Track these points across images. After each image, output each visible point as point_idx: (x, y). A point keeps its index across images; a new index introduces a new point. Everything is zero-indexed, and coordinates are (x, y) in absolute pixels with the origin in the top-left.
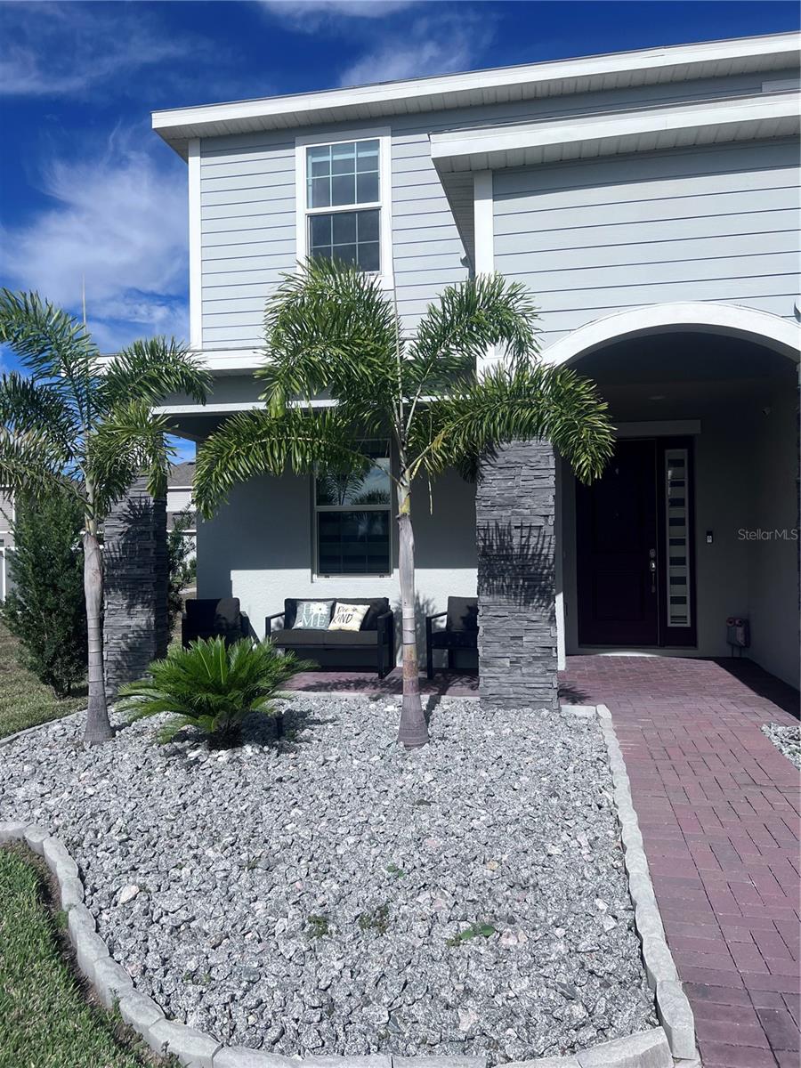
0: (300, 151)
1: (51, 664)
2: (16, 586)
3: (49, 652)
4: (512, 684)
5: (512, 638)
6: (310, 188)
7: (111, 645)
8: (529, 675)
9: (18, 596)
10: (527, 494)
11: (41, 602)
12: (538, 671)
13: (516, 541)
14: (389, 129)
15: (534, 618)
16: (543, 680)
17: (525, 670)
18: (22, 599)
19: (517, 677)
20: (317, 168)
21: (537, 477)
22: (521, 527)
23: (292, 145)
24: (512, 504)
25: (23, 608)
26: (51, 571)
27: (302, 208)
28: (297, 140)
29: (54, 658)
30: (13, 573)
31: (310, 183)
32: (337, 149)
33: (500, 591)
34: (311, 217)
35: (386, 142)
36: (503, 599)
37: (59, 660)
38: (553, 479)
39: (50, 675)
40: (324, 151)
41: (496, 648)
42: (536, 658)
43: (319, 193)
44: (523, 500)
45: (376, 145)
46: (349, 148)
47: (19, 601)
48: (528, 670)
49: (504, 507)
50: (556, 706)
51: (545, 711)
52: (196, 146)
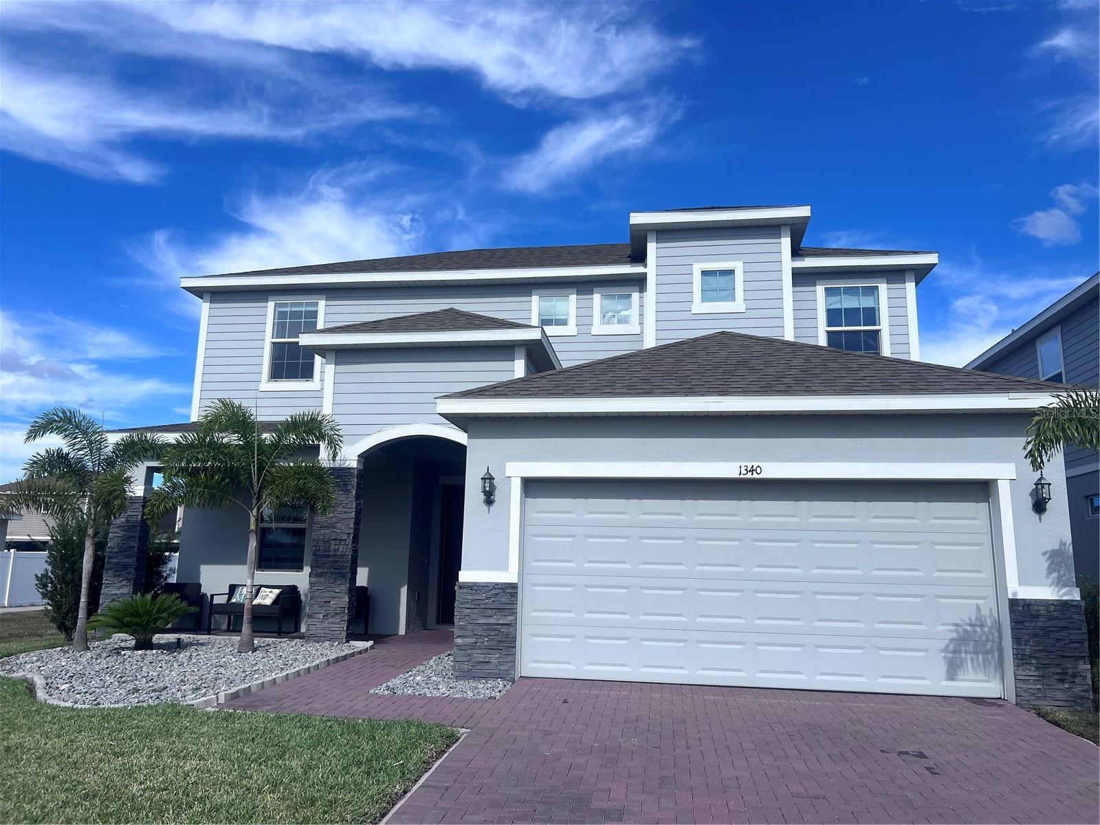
0: (271, 305)
1: (64, 618)
2: (50, 568)
3: (64, 610)
4: (323, 629)
5: (326, 602)
6: (276, 326)
7: (104, 605)
8: (332, 623)
9: (50, 574)
10: (341, 521)
11: (64, 578)
12: (337, 621)
13: (332, 546)
14: (324, 297)
15: (337, 591)
16: (338, 626)
17: (330, 620)
18: (52, 576)
19: (326, 625)
20: (281, 315)
21: (345, 512)
22: (335, 539)
23: (266, 300)
24: (332, 526)
25: (52, 582)
26: (72, 559)
27: (269, 339)
28: (270, 298)
29: (67, 614)
30: (49, 560)
31: (276, 323)
32: (293, 305)
33: (322, 575)
34: (274, 343)
35: (322, 304)
36: (322, 580)
37: (70, 615)
38: (354, 513)
39: (63, 624)
40: (286, 305)
41: (316, 608)
42: (337, 614)
43: (280, 329)
44: (338, 525)
45: (316, 304)
46: (301, 305)
47: (50, 577)
48: (333, 620)
49: (327, 528)
50: (344, 641)
51: (337, 643)
52: (208, 297)
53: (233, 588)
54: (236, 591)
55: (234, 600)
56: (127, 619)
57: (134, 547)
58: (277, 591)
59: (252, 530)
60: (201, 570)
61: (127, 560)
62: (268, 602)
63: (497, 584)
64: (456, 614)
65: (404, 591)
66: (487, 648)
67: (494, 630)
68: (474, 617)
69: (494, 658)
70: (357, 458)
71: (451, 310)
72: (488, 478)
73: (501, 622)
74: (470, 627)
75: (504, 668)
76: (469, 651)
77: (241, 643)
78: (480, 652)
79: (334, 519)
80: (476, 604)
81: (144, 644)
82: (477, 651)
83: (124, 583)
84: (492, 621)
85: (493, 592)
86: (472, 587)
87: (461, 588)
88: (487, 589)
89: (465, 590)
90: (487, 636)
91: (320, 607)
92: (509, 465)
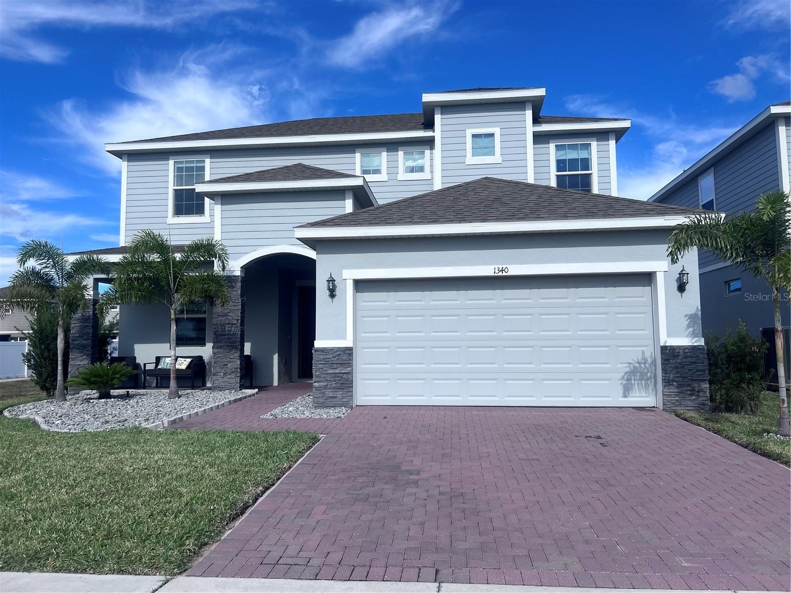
0: (171, 162)
1: (45, 381)
2: (32, 349)
3: (44, 376)
4: (224, 382)
5: (225, 365)
6: (176, 178)
7: (72, 372)
8: (230, 378)
9: (32, 353)
10: (231, 311)
11: (42, 355)
12: (233, 377)
13: (227, 329)
14: (209, 156)
15: (232, 357)
16: (234, 380)
17: (228, 377)
18: (34, 354)
19: (225, 380)
20: (179, 170)
21: (234, 306)
22: (229, 324)
23: (168, 159)
24: (226, 315)
25: (34, 358)
26: (47, 342)
27: (171, 187)
28: (170, 157)
29: (47, 379)
30: (30, 343)
31: (176, 176)
32: (187, 162)
33: (221, 347)
34: (175, 190)
35: (208, 161)
36: (222, 350)
37: (49, 379)
38: (240, 306)
39: (44, 385)
40: (182, 162)
41: (218, 369)
42: (232, 372)
43: (179, 180)
44: (230, 314)
45: (204, 161)
46: (192, 162)
47: (32, 355)
48: (230, 376)
49: (223, 316)
50: (239, 389)
51: (234, 391)
52: (125, 157)
53: (158, 359)
54: (161, 361)
55: (160, 367)
56: (93, 379)
57: (89, 333)
58: (189, 360)
59: (173, 319)
60: (135, 347)
61: (85, 342)
62: (184, 367)
63: (339, 348)
64: (313, 367)
65: (276, 357)
66: (334, 388)
67: (339, 377)
68: (326, 369)
69: (339, 394)
70: (240, 269)
71: (300, 165)
72: (331, 281)
73: (343, 372)
74: (323, 376)
75: (345, 400)
76: (323, 391)
77: (170, 394)
78: (330, 391)
79: (227, 310)
80: (326, 362)
81: (105, 395)
82: (328, 391)
83: (85, 357)
84: (337, 371)
85: (337, 353)
86: (323, 350)
87: (316, 351)
88: (334, 351)
89: (319, 353)
90: (334, 381)
91: (221, 368)
92: (344, 271)
